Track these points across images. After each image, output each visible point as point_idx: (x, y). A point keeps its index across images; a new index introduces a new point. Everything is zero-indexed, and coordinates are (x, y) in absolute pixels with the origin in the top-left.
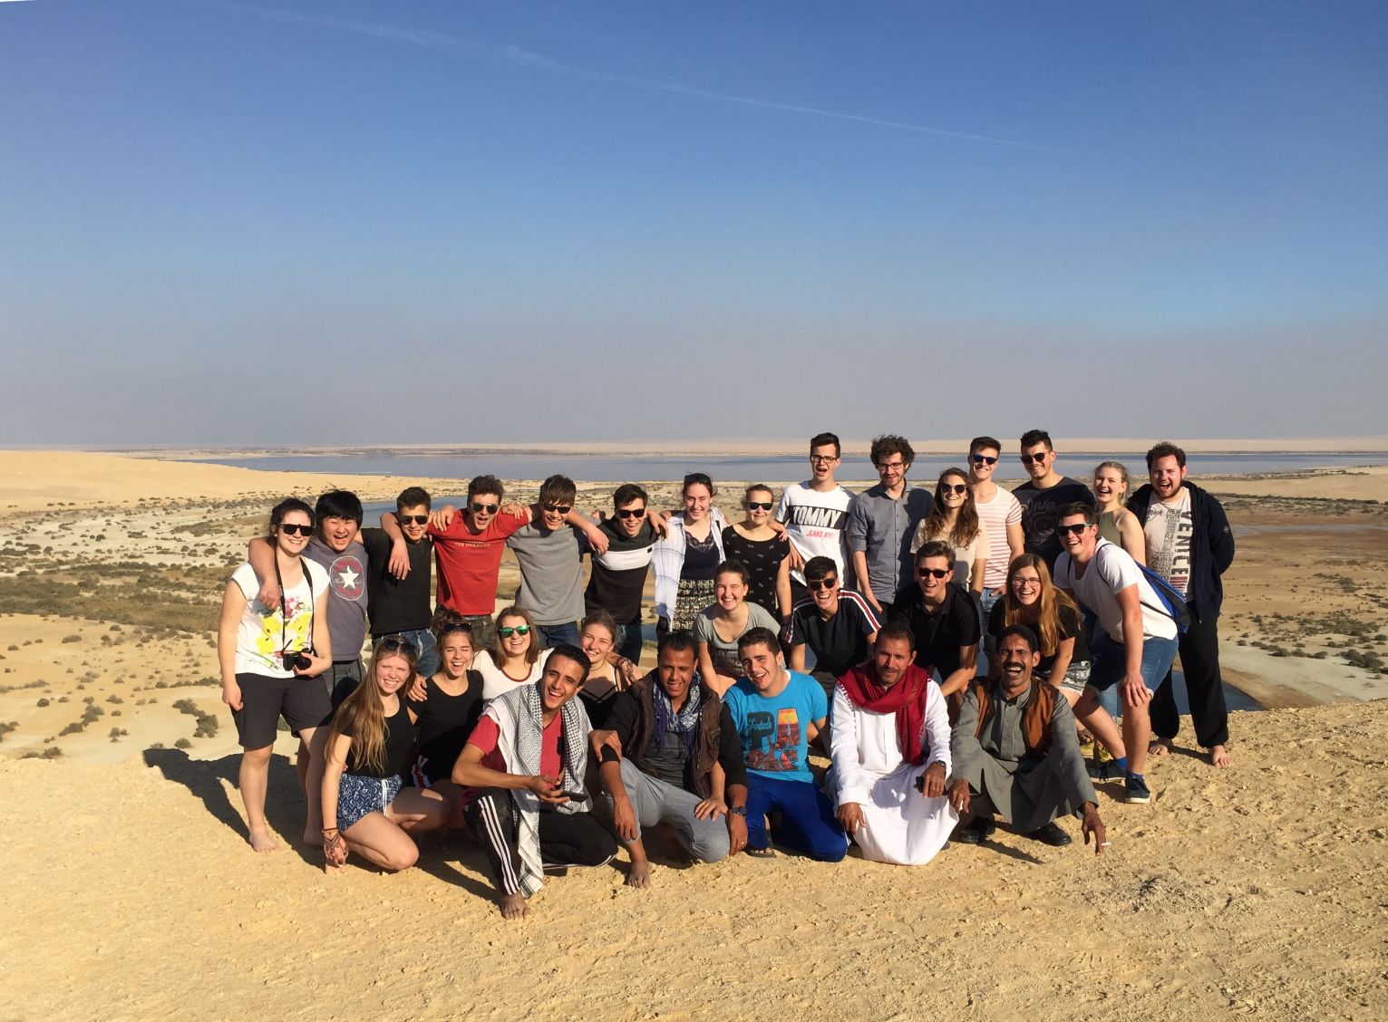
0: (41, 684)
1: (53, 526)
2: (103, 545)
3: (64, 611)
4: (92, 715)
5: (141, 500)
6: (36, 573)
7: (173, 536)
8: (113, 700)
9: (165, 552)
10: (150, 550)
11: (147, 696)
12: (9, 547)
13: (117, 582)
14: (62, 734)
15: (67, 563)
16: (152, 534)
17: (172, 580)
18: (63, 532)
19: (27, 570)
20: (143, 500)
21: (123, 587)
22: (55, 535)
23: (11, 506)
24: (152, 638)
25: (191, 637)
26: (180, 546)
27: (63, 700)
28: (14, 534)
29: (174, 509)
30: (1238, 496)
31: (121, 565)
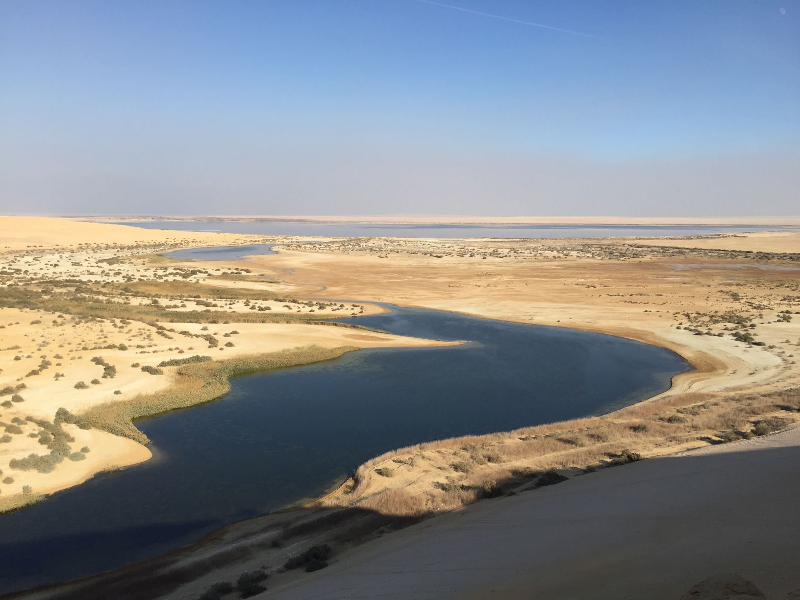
0: (17, 347)
1: (29, 259)
2: (57, 270)
3: (32, 307)
4: (45, 365)
5: (80, 244)
6: (19, 285)
7: (97, 265)
8: (58, 357)
9: (92, 274)
10: (84, 273)
11: (77, 354)
12: (4, 270)
13: (64, 290)
14: (27, 376)
15: (36, 279)
16: (85, 264)
17: (95, 290)
18: (35, 262)
19: (13, 283)
20: (81, 245)
21: (67, 293)
22: (30, 264)
23: (6, 247)
24: (81, 322)
25: (103, 322)
26: (101, 270)
27: (29, 357)
28: (8, 263)
29: (99, 250)
30: (679, 248)
31: (67, 281)
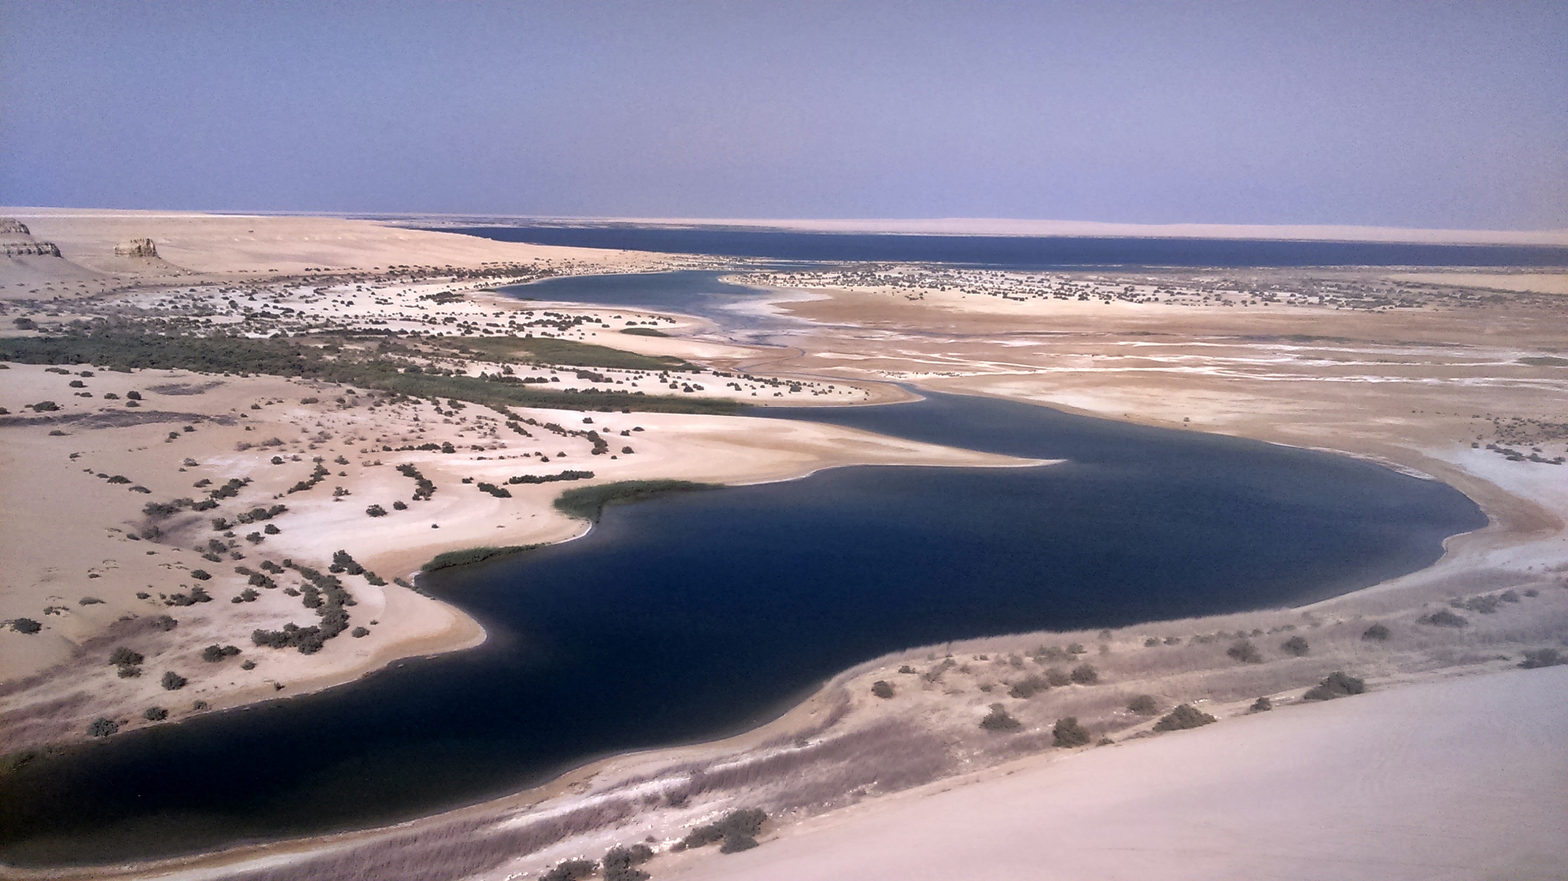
1: (308, 291)
2: (351, 311)
4: (320, 474)
5: (391, 267)
6: (287, 336)
7: (416, 304)
8: (342, 461)
9: (408, 319)
10: (394, 317)
11: (373, 458)
12: (266, 310)
13: (359, 347)
14: (290, 492)
15: (317, 327)
16: (397, 301)
17: (410, 346)
18: (317, 296)
19: (280, 333)
20: (393, 268)
21: (364, 351)
22: (309, 299)
23: (272, 270)
24: (384, 402)
25: (419, 403)
26: (422, 313)
27: (295, 459)
28: (274, 297)
29: (421, 277)
31: (366, 331)
